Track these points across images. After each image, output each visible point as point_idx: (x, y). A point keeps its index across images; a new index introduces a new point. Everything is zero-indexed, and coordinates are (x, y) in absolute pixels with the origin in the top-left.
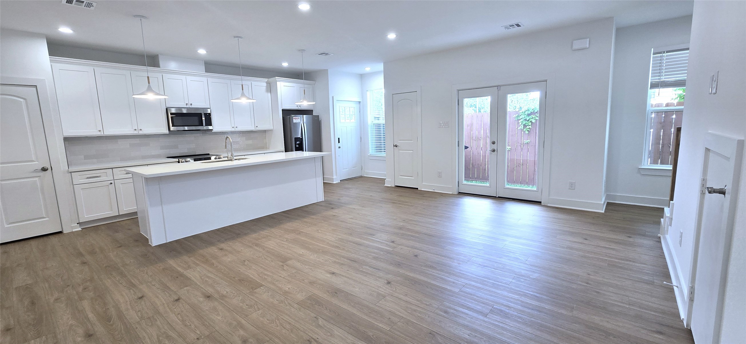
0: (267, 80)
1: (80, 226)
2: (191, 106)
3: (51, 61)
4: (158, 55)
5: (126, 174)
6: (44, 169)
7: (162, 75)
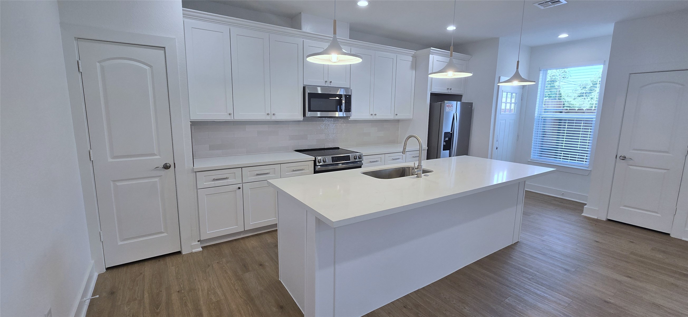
0: (414, 53)
1: (200, 244)
2: (330, 84)
3: (185, 16)
4: (300, 13)
5: (256, 176)
6: (166, 167)
7: (303, 41)
